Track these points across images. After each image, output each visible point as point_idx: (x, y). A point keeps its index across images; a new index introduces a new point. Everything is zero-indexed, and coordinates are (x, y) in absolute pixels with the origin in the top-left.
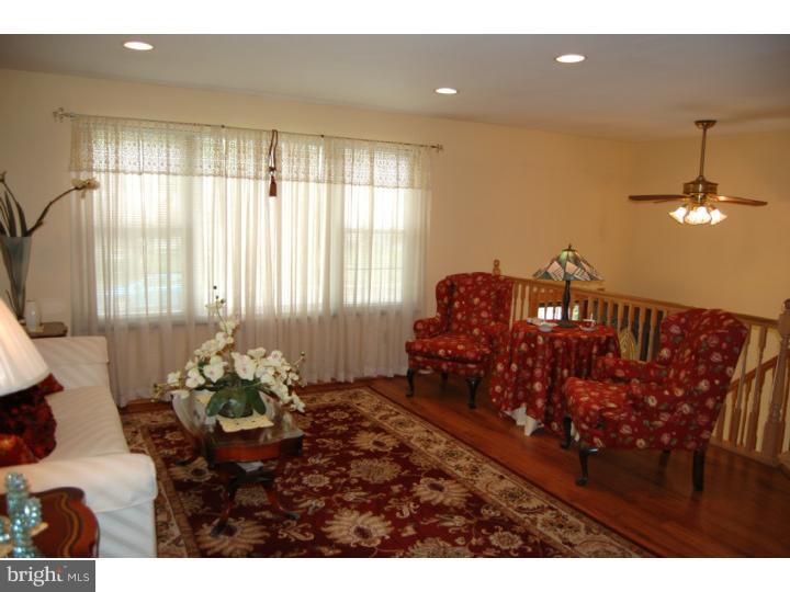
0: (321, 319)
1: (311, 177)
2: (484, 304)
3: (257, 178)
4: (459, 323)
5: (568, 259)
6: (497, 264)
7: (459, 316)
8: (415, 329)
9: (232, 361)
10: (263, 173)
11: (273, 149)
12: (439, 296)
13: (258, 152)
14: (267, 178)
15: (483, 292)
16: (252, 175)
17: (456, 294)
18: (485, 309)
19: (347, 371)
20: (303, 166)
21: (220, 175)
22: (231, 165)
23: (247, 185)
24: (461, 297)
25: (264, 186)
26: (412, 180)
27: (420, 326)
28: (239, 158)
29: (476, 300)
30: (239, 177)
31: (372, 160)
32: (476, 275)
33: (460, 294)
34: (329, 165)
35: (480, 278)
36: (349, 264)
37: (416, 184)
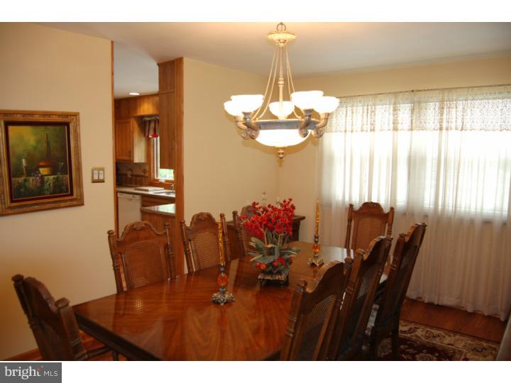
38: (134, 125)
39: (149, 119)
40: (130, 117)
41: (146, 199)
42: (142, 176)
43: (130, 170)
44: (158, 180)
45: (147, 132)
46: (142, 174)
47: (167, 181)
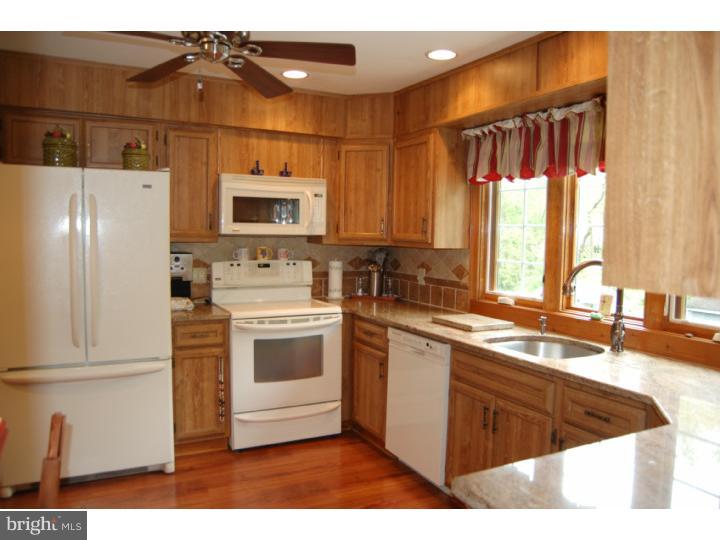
38: (438, 148)
39: (478, 132)
40: (429, 130)
41: (462, 357)
42: (453, 284)
43: (423, 266)
44: (494, 297)
45: (470, 170)
46: (454, 278)
47: (519, 302)
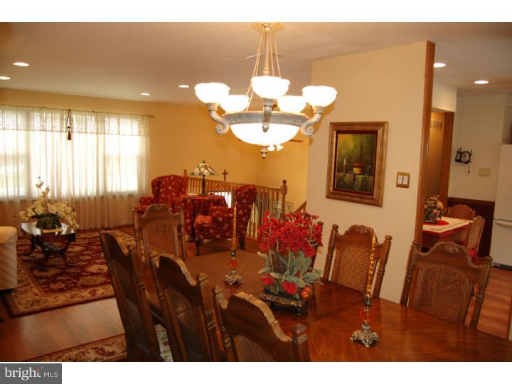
0: (95, 198)
1: (88, 131)
2: (173, 190)
3: (61, 131)
4: (162, 199)
5: (202, 166)
6: (185, 172)
7: (162, 195)
8: (140, 202)
9: (47, 207)
10: (64, 129)
11: (70, 119)
12: (153, 186)
13: (62, 119)
14: (66, 132)
15: (173, 184)
16: (59, 130)
17: (161, 186)
18: (174, 191)
19: (109, 223)
20: (84, 126)
21: (43, 130)
22: (48, 125)
23: (57, 135)
24: (164, 187)
25: (65, 135)
26: (140, 132)
27: (142, 200)
28: (52, 122)
29: (170, 188)
30: (52, 131)
31: (119, 123)
32: (170, 176)
33: (163, 185)
34: (97, 126)
35: (172, 177)
36: (109, 172)
37: (142, 134)
